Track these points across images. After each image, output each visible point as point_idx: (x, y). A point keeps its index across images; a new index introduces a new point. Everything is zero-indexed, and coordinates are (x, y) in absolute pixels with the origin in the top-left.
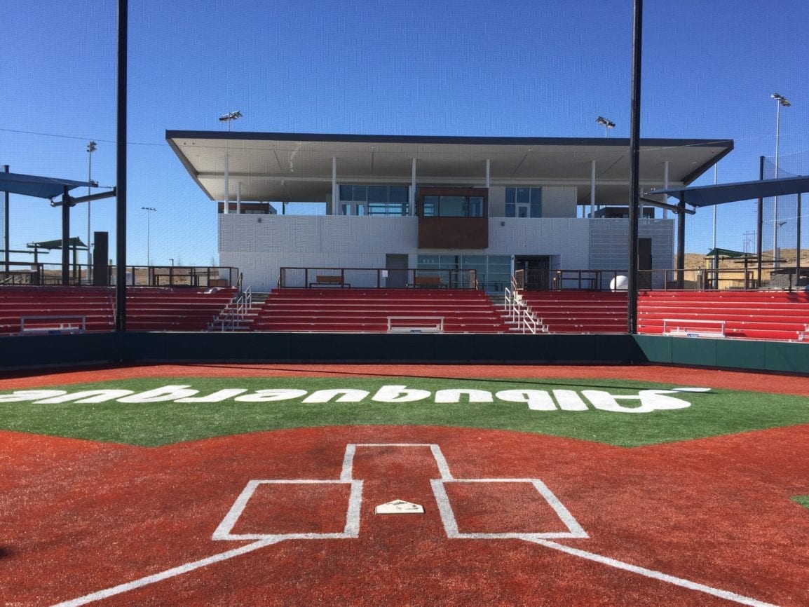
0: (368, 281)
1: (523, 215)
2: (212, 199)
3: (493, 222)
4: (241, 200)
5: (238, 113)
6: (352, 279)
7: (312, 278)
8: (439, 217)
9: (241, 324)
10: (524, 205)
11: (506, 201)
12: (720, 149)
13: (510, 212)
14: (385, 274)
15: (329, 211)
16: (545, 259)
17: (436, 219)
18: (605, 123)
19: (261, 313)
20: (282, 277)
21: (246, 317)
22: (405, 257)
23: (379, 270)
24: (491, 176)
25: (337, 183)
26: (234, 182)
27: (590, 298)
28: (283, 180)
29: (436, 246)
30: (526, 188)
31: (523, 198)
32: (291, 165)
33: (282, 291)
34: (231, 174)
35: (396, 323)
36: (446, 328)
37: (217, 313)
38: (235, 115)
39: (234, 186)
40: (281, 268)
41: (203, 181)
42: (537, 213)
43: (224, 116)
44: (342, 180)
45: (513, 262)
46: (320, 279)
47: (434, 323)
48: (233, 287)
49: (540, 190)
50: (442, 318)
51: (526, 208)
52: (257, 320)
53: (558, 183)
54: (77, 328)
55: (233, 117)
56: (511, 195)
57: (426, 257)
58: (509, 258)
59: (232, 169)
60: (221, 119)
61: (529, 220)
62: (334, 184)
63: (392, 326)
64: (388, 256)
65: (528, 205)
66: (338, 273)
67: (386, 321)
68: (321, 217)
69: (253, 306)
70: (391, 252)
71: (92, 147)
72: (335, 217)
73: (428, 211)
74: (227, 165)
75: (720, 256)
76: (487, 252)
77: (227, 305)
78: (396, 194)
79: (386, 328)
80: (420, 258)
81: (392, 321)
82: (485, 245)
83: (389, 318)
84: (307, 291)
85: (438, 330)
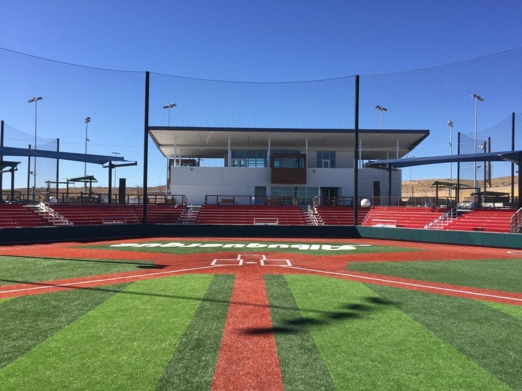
0: (246, 201)
1: (326, 166)
2: (165, 156)
3: (309, 170)
4: (182, 157)
5: (174, 104)
6: (238, 201)
7: (220, 200)
8: (281, 168)
9: (190, 221)
10: (326, 161)
11: (317, 159)
12: (423, 135)
13: (319, 165)
14: (253, 198)
15: (226, 165)
16: (336, 189)
17: (280, 169)
18: (381, 109)
19: (198, 216)
20: (206, 199)
21: (191, 218)
22: (265, 188)
23: (251, 197)
24: (308, 146)
25: (231, 149)
26: (178, 149)
27: (349, 210)
28: (203, 148)
29: (280, 182)
30: (328, 152)
31: (326, 157)
32: (207, 141)
33: (206, 206)
34: (177, 145)
35: (257, 221)
36: (279, 223)
37: (179, 216)
38: (172, 105)
39: (179, 151)
40: (206, 196)
41: (163, 149)
42: (333, 166)
43: (166, 105)
44: (233, 148)
45: (319, 191)
46: (224, 201)
47: (274, 221)
48: (184, 205)
49: (335, 153)
50: (277, 219)
51: (327, 162)
52: (197, 219)
53: (343, 150)
54: (123, 222)
55: (171, 106)
56: (320, 155)
57: (276, 188)
58: (317, 188)
59: (178, 143)
60: (164, 107)
61: (329, 170)
62: (229, 149)
63: (256, 222)
64: (256, 187)
65: (329, 161)
66: (232, 198)
67: (253, 220)
68: (222, 168)
69: (193, 213)
70: (258, 185)
71: (88, 120)
72: (230, 168)
73: (277, 164)
74: (176, 142)
75: (439, 186)
76: (306, 185)
77: (182, 212)
78: (261, 155)
79: (253, 223)
80: (272, 188)
81: (256, 220)
82: (305, 182)
83: (254, 218)
84: (217, 206)
85: (276, 224)
